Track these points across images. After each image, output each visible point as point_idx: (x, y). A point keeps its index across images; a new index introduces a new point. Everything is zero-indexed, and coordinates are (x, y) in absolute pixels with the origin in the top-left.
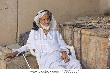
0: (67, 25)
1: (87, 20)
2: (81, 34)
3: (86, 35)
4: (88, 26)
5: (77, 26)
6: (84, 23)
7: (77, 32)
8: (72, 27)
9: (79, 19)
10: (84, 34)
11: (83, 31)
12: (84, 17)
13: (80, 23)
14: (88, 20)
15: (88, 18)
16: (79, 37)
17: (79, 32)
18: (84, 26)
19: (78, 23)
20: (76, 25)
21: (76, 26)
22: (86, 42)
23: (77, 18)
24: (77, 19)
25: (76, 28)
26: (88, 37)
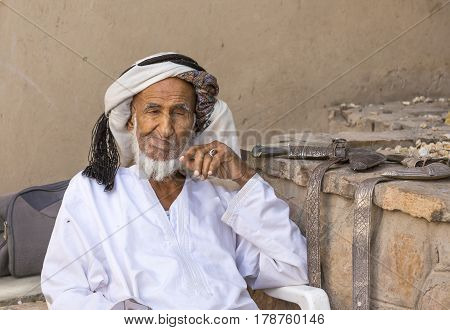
0: (283, 153)
1: (409, 123)
2: (377, 211)
3: (406, 221)
4: (419, 164)
5: (347, 162)
6: (393, 144)
7: (351, 199)
8: (316, 164)
9: (354, 117)
10: (395, 211)
11: (390, 196)
12: (389, 106)
13: (368, 143)
14: (413, 124)
15: (417, 115)
16: (364, 229)
17: (362, 199)
18: (397, 160)
19: (354, 144)
20: (344, 157)
21: (343, 162)
22: (407, 261)
23: (346, 108)
24: (341, 115)
25: (341, 171)
26: (419, 231)
